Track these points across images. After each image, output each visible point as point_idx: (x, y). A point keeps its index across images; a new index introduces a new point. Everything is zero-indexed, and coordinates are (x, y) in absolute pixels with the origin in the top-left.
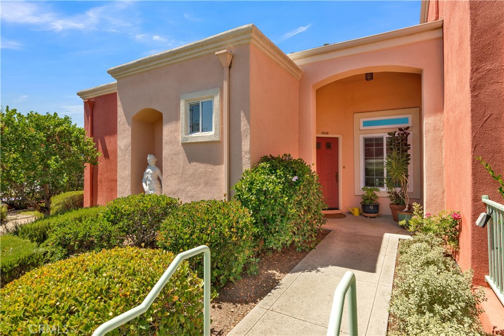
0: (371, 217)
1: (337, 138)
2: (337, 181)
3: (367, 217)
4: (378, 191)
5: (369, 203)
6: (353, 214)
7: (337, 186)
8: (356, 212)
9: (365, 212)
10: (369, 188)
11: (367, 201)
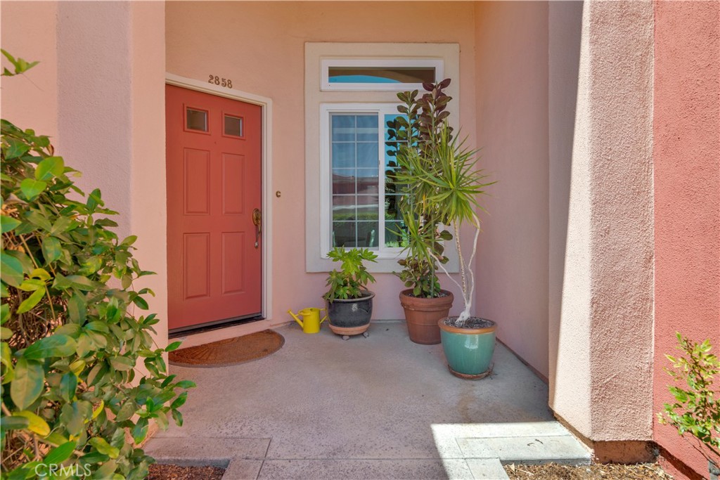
0: (351, 336)
1: (259, 108)
2: (259, 233)
3: (341, 336)
4: (372, 258)
5: (349, 297)
6: (302, 329)
7: (259, 248)
8: (312, 323)
9: (336, 324)
10: (347, 250)
11: (341, 291)
